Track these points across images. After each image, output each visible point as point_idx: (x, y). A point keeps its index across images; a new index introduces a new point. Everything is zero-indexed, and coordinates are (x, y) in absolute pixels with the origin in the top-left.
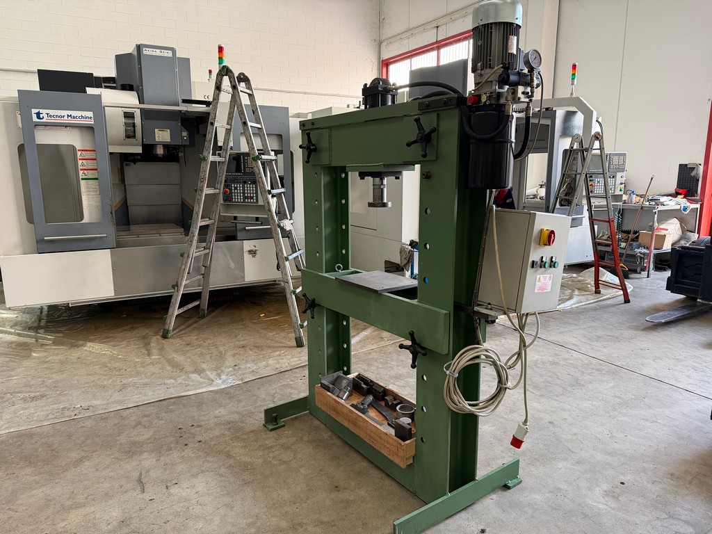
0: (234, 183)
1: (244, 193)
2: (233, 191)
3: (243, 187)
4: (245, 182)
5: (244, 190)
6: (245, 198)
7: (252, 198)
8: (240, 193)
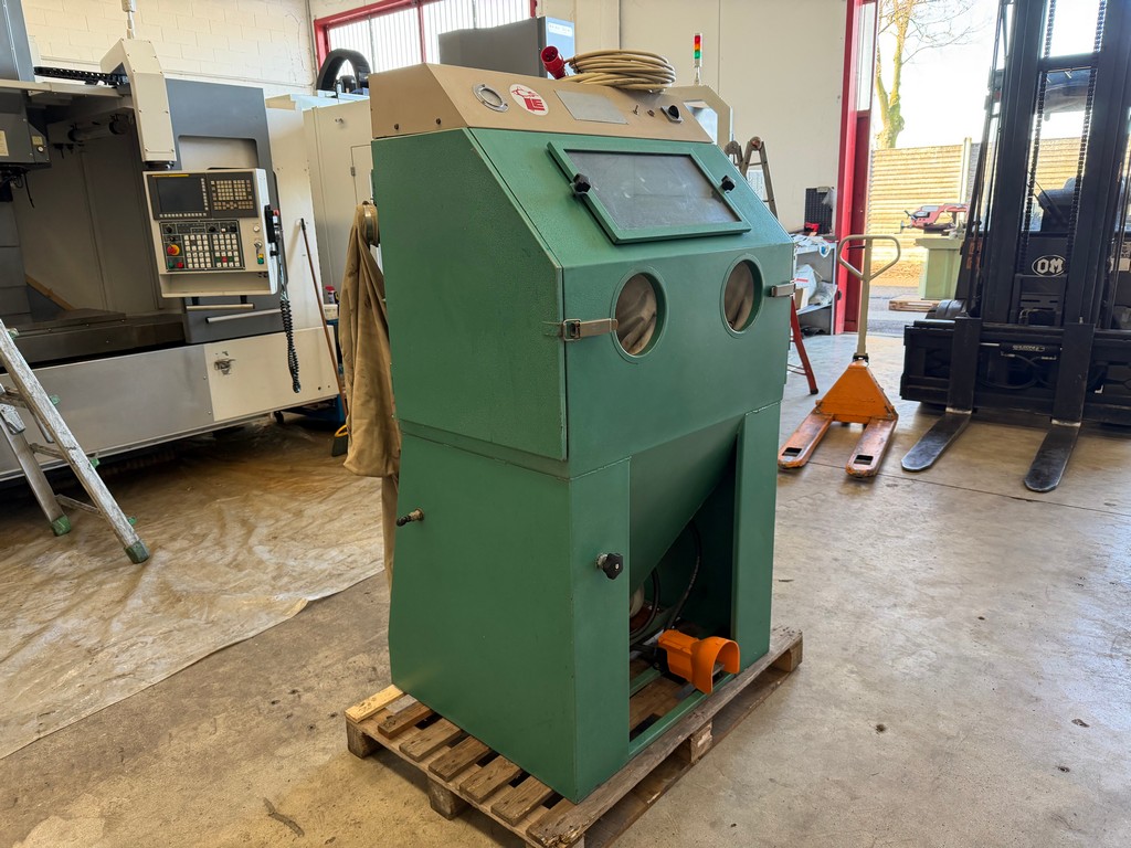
0: (188, 233)
1: (212, 251)
2: (188, 248)
3: (211, 241)
4: (213, 230)
5: (211, 244)
6: (215, 260)
7: (231, 259)
8: (204, 252)
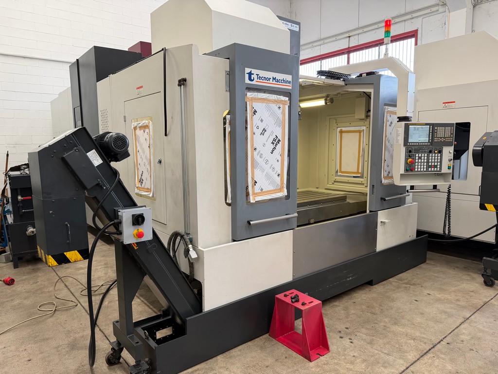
8: (424, 162)
